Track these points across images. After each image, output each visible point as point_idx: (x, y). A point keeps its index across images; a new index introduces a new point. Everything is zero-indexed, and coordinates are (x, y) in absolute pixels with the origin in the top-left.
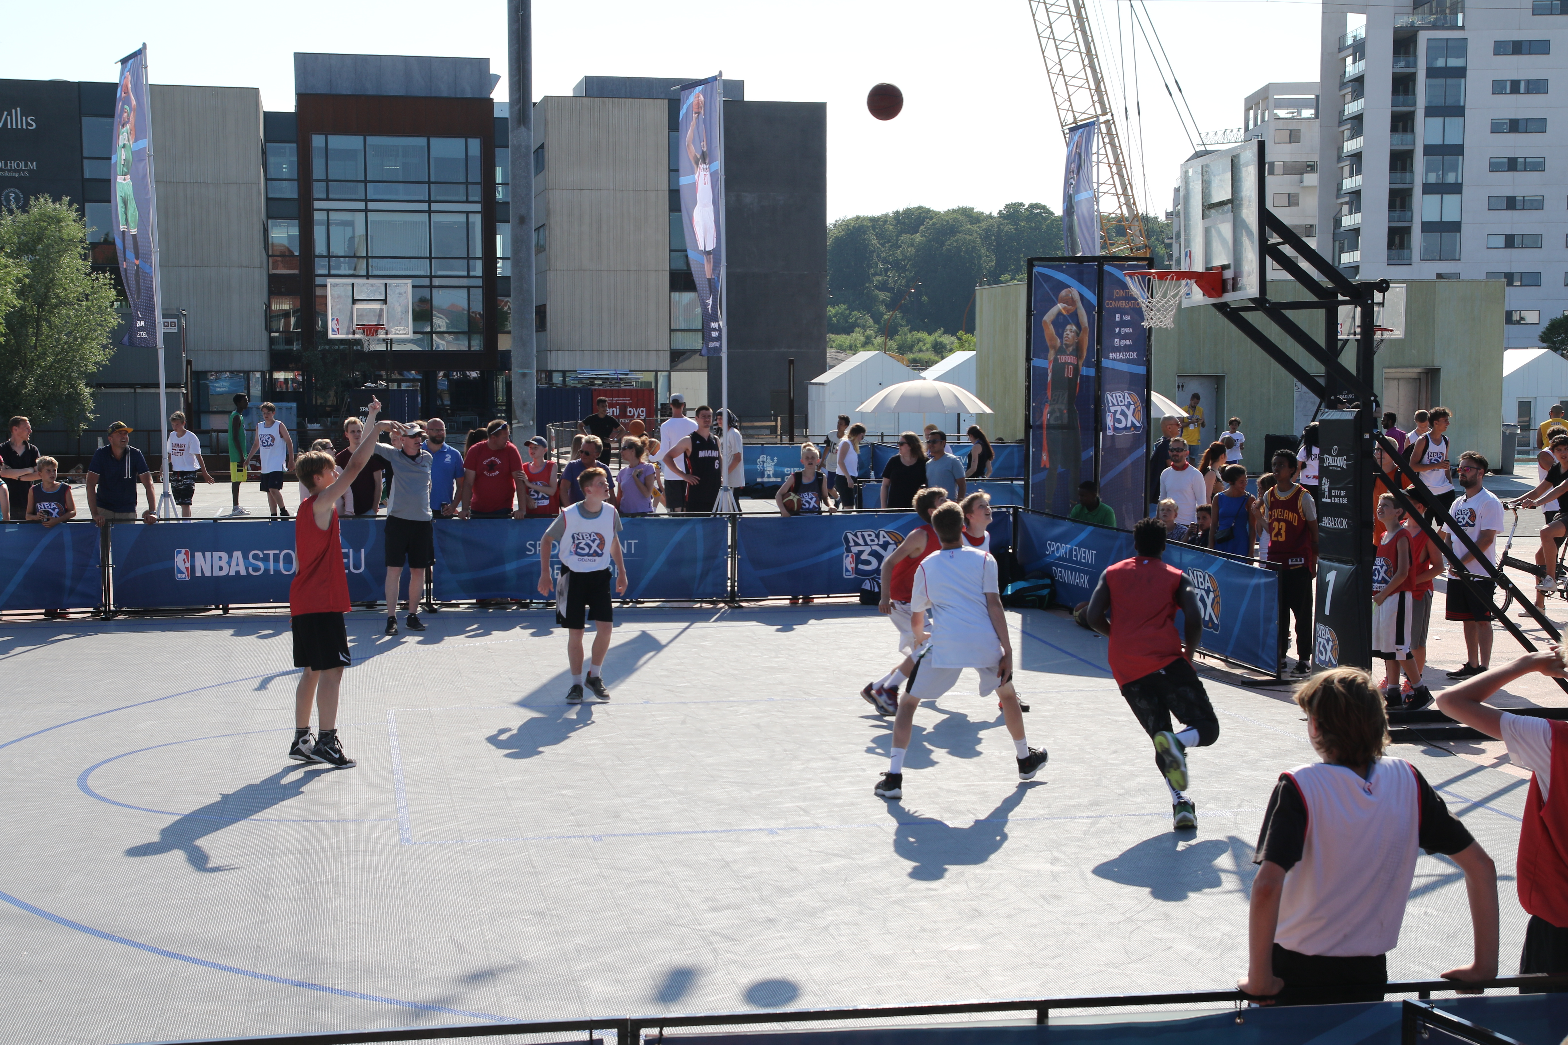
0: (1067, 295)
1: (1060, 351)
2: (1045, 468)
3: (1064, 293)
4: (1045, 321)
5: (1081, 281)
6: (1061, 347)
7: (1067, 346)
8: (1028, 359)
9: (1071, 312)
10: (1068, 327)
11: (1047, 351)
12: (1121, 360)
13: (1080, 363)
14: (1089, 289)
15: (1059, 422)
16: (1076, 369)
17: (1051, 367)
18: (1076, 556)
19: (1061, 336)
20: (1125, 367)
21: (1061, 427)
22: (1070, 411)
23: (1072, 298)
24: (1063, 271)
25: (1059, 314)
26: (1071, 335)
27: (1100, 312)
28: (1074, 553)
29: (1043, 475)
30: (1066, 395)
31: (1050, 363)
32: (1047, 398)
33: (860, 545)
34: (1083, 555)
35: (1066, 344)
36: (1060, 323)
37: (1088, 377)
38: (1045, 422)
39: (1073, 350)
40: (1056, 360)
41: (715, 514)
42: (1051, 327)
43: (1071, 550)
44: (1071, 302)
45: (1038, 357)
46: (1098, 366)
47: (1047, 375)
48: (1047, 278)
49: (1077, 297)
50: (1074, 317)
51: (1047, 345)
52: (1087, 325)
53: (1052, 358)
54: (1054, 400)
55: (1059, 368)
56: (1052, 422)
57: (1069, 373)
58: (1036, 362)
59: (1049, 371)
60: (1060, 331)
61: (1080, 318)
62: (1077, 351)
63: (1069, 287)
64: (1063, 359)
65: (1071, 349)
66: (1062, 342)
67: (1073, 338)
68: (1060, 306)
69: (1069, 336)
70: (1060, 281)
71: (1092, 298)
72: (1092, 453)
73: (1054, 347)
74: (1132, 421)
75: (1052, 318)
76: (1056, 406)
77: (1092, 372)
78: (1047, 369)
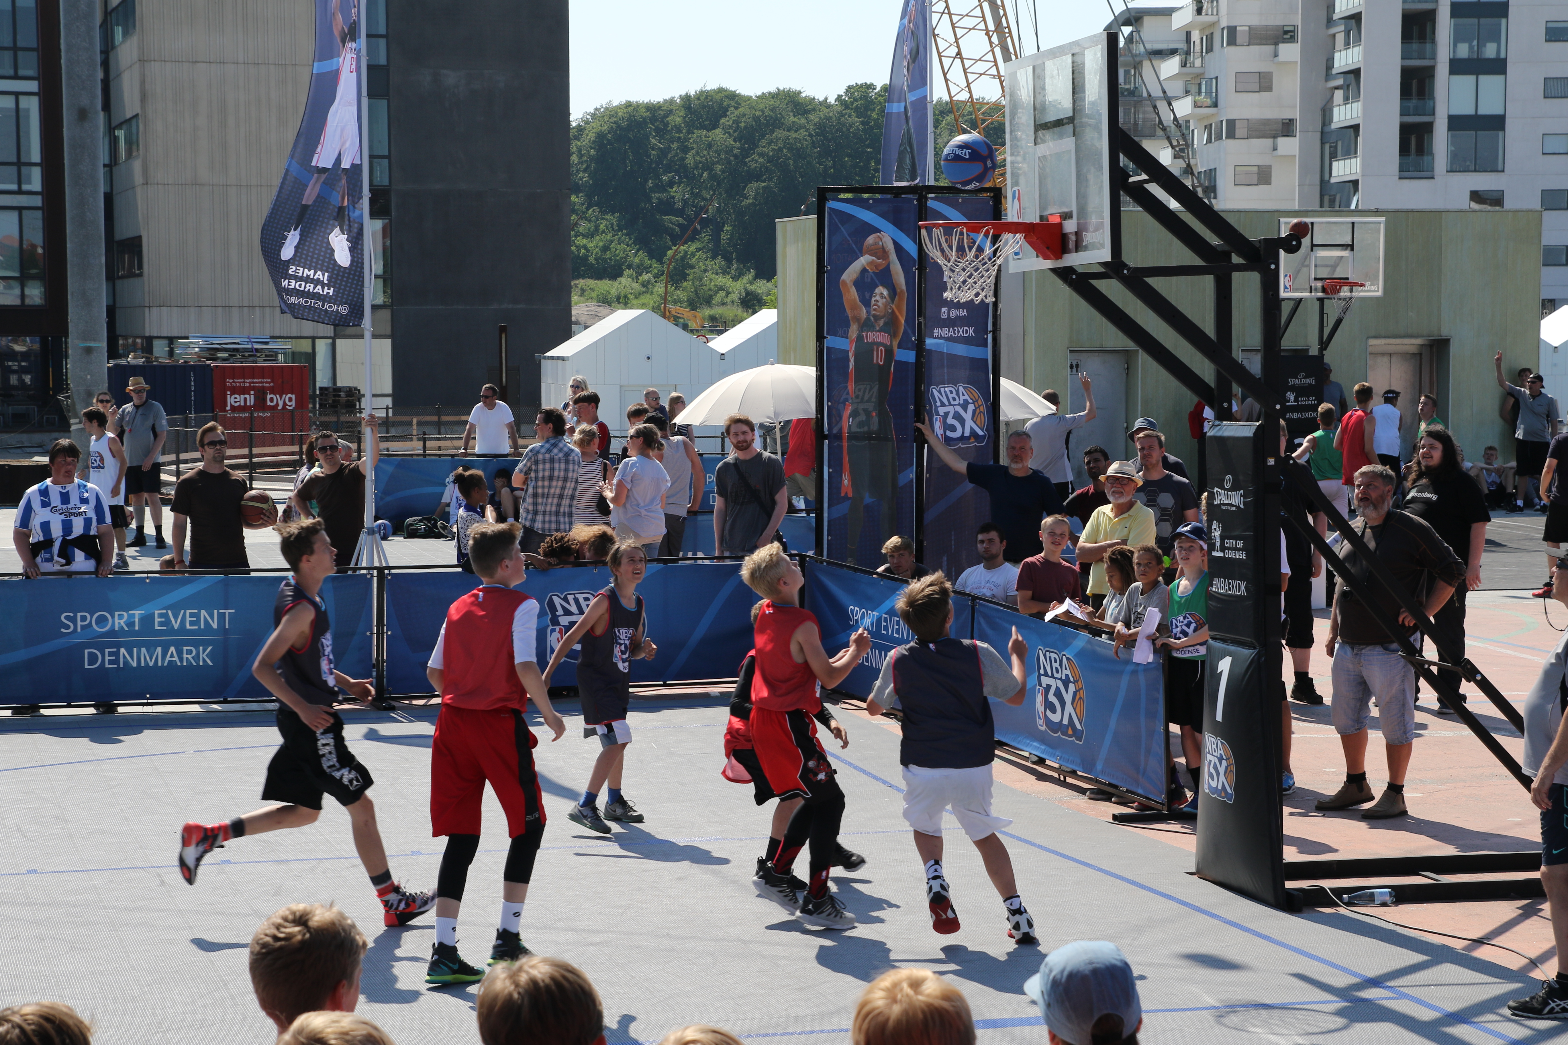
0: (876, 243)
1: (867, 325)
2: (846, 498)
3: (871, 240)
4: (844, 282)
5: (898, 223)
6: (868, 319)
7: (877, 318)
8: (820, 337)
9: (881, 268)
10: (877, 291)
11: (848, 326)
12: (949, 339)
13: (895, 344)
14: (908, 236)
15: (866, 429)
16: (889, 352)
17: (853, 348)
18: (886, 628)
19: (867, 303)
20: (961, 350)
21: (868, 436)
22: (882, 414)
23: (883, 248)
24: (868, 208)
25: (864, 271)
26: (881, 302)
27: (921, 268)
28: (884, 624)
29: (843, 509)
30: (876, 389)
31: (851, 342)
32: (848, 394)
33: (571, 613)
34: (896, 627)
35: (874, 316)
36: (865, 284)
37: (906, 364)
38: (846, 430)
39: (885, 324)
40: (860, 338)
41: (355, 570)
42: (853, 290)
43: (879, 620)
44: (882, 253)
45: (835, 334)
46: (920, 347)
47: (849, 361)
48: (847, 218)
49: (890, 246)
50: (884, 276)
51: (847, 316)
52: (904, 287)
53: (854, 336)
54: (857, 397)
55: (865, 351)
56: (854, 429)
57: (879, 358)
58: (830, 341)
59: (850, 354)
60: (867, 295)
61: (895, 277)
62: (891, 325)
63: (879, 231)
64: (871, 337)
65: (881, 322)
66: (868, 312)
67: (886, 305)
68: (863, 260)
69: (880, 304)
70: (866, 223)
71: (911, 248)
72: (913, 476)
73: (857, 319)
74: (971, 428)
75: (854, 276)
76: (861, 406)
77: (910, 356)
78: (847, 352)
